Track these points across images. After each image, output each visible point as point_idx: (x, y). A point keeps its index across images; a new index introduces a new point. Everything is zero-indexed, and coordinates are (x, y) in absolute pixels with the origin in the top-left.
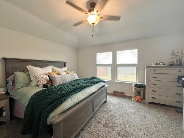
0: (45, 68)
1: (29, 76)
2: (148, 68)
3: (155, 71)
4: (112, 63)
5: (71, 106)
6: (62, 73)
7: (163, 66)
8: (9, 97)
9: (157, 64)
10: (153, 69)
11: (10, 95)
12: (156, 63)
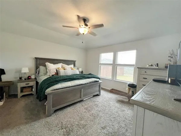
0: (57, 65)
1: (47, 69)
2: (140, 69)
3: (145, 72)
4: (112, 63)
5: (59, 88)
6: (67, 69)
7: (157, 67)
8: (36, 80)
9: (152, 65)
10: (144, 71)
11: (36, 79)
12: (150, 64)
